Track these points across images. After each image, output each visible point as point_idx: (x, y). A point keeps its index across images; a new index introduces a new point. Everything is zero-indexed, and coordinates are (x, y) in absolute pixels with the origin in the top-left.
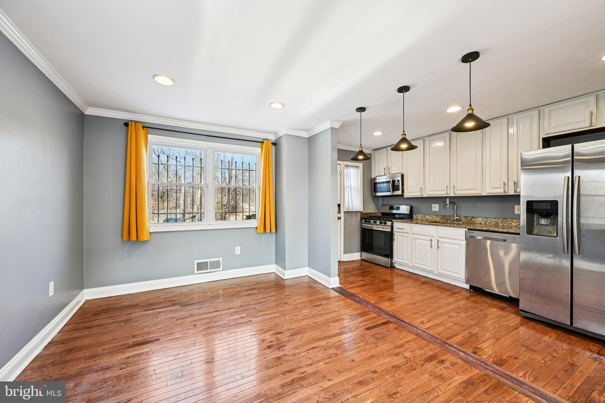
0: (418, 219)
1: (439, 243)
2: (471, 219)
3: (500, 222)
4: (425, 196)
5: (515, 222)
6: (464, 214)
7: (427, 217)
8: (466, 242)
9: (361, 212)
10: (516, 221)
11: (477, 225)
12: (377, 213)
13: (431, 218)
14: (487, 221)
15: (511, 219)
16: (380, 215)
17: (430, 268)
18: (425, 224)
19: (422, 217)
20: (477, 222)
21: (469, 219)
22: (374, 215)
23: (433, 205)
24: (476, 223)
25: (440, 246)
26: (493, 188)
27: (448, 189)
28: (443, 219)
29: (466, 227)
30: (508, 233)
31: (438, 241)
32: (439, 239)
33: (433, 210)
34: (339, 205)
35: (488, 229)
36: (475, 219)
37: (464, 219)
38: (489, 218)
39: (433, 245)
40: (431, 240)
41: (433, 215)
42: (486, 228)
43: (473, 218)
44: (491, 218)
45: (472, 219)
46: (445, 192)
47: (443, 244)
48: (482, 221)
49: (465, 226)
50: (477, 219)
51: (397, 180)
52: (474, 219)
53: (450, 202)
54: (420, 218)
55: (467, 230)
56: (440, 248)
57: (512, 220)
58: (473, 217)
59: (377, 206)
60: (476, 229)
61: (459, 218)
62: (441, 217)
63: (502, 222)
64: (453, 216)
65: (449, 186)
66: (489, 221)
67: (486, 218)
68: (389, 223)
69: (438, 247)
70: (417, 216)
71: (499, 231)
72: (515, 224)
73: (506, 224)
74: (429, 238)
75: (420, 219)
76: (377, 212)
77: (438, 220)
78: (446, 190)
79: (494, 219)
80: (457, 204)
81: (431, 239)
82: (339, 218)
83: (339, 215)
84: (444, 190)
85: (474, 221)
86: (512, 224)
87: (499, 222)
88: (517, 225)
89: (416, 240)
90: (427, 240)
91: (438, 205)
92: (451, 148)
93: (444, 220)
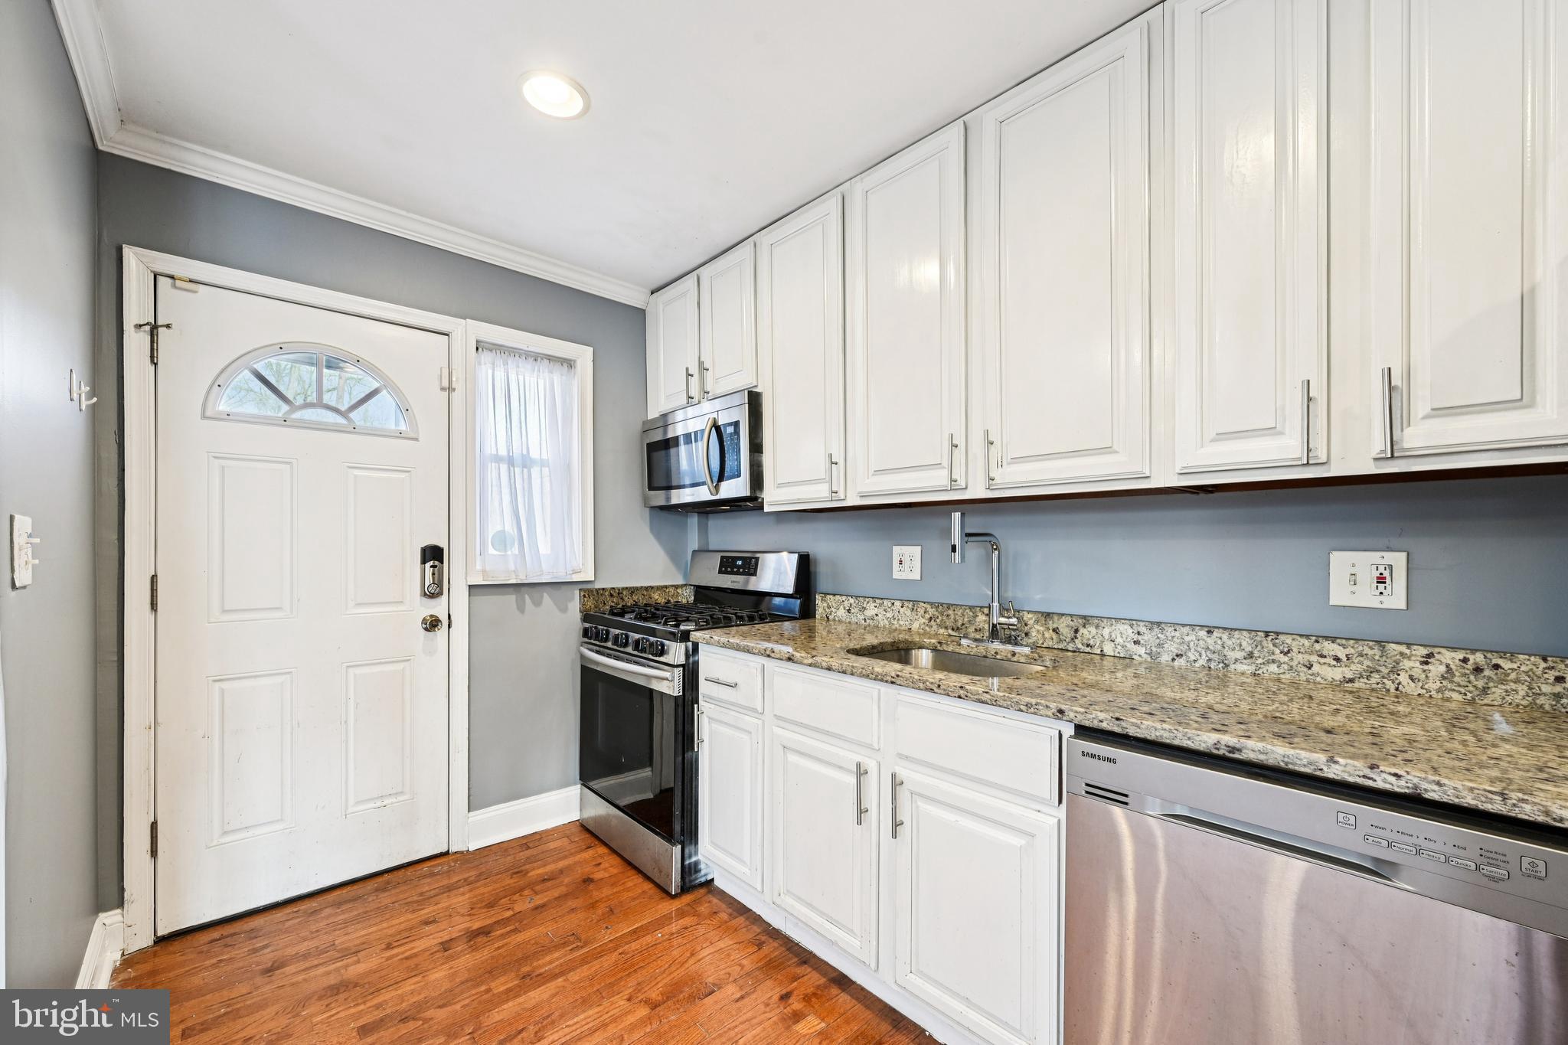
0: (834, 620)
1: (904, 794)
2: (1076, 631)
3: (1240, 655)
4: (853, 501)
5: (1337, 659)
6: (1038, 597)
7: (871, 610)
8: (1062, 812)
9: (589, 586)
10: (1341, 653)
11: (1108, 663)
12: (676, 587)
13: (889, 615)
14: (1160, 645)
15: (1308, 637)
16: (687, 596)
17: (857, 943)
18: (829, 669)
19: (849, 611)
20: (1108, 649)
21: (1064, 625)
22: (658, 598)
23: (897, 550)
24: (1103, 655)
25: (904, 815)
26: (1223, 436)
27: (959, 454)
28: (940, 626)
29: (1061, 712)
30: (1413, 803)
31: (896, 783)
32: (903, 773)
33: (896, 575)
34: (433, 554)
35: (1233, 750)
36: (1097, 627)
37: (1038, 632)
38: (1175, 625)
39: (870, 801)
40: (861, 773)
41: (898, 604)
42: (1214, 737)
43: (1086, 619)
44: (1186, 630)
45: (1082, 630)
46: (940, 478)
47: (924, 806)
48: (1136, 642)
49: (1053, 705)
50: (1106, 632)
51: (730, 424)
52: (1093, 630)
53: (968, 535)
54: (841, 613)
55: (1069, 730)
56: (904, 831)
57: (1317, 646)
58: (1084, 617)
59: (674, 556)
60: (1132, 731)
61: (1014, 621)
62: (932, 611)
63: (1250, 655)
64: (986, 611)
65: (960, 440)
66: (1173, 648)
67: (1159, 624)
68: (676, 652)
69: (896, 825)
70: (829, 607)
71: (1333, 772)
72: (1337, 674)
73: (1273, 668)
74: (851, 757)
75: (840, 621)
76: (681, 582)
77: (915, 626)
78: (946, 463)
79: (1203, 633)
80: (1002, 547)
81: (858, 765)
82: (432, 624)
83: (438, 608)
84: (937, 465)
85: (1091, 642)
86: (1316, 668)
87: (1232, 655)
88: (1351, 681)
89: (793, 758)
90: (840, 768)
91: (916, 551)
92: (974, 206)
93: (946, 628)
